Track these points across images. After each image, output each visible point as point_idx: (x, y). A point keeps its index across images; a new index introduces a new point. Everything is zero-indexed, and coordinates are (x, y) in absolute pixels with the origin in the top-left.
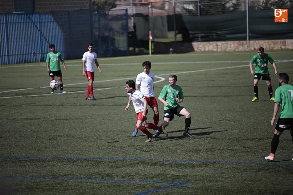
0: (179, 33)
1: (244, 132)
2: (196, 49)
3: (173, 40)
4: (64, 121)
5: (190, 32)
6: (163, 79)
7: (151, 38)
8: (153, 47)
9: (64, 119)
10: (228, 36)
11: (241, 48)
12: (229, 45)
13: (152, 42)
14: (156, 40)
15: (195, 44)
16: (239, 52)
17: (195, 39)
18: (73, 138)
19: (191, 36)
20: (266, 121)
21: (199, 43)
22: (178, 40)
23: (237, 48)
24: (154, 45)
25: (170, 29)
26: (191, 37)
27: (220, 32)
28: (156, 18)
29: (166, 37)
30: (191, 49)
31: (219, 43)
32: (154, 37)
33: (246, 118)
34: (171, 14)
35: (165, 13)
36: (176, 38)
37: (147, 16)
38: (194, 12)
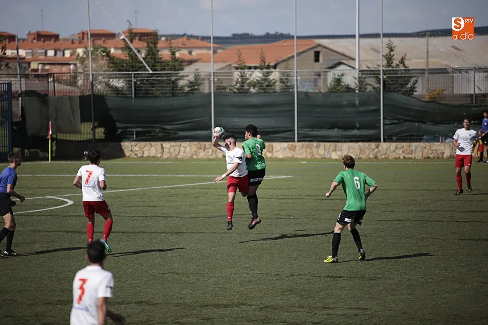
0: (100, 126)
1: (202, 294)
2: (127, 154)
3: (91, 137)
5: (118, 125)
6: (70, 202)
7: (51, 133)
8: (54, 148)
10: (181, 133)
11: (202, 155)
12: (182, 149)
13: (53, 139)
14: (61, 136)
15: (126, 145)
16: (198, 160)
17: (126, 136)
19: (120, 131)
20: (238, 275)
21: (134, 143)
22: (97, 137)
23: (196, 152)
24: (56, 144)
25: (84, 119)
27: (168, 127)
28: (61, 99)
29: (79, 132)
30: (120, 154)
31: (167, 145)
32: (57, 130)
33: (207, 271)
34: (87, 93)
35: (77, 92)
36: (94, 134)
37: (46, 95)
38: (124, 92)
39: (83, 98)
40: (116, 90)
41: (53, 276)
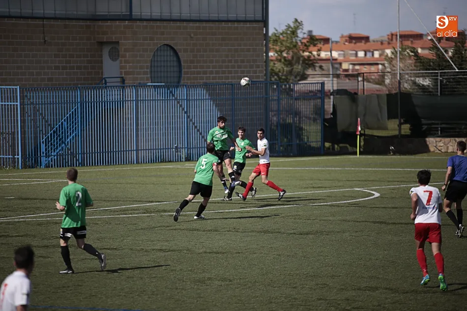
0: (406, 122)
2: (432, 149)
3: (397, 133)
4: (218, 255)
5: (424, 121)
6: (377, 195)
7: (360, 129)
8: (362, 144)
9: (217, 253)
13: (361, 135)
14: (368, 132)
15: (431, 141)
17: (432, 133)
18: (230, 283)
19: (425, 127)
21: (438, 139)
22: (403, 132)
24: (364, 140)
25: (391, 116)
26: (424, 129)
28: (369, 97)
29: (385, 129)
30: (425, 149)
32: (365, 126)
34: (394, 92)
35: (384, 91)
36: (400, 130)
37: (356, 94)
38: (431, 90)
39: (390, 96)
40: (423, 88)
41: (361, 264)
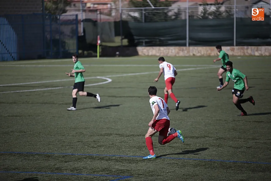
0: (125, 38)
2: (140, 53)
4: (17, 117)
5: (135, 37)
6: (110, 80)
7: (99, 42)
9: (16, 116)
10: (170, 42)
11: (181, 54)
12: (170, 51)
13: (100, 45)
14: (104, 44)
15: (140, 49)
16: (179, 57)
17: (140, 44)
18: (25, 134)
19: (136, 41)
21: (143, 48)
22: (123, 44)
23: (178, 53)
24: (102, 48)
25: (117, 34)
27: (162, 39)
28: (104, 23)
29: (113, 42)
30: (136, 54)
31: (162, 48)
33: (186, 118)
34: (118, 20)
35: (111, 19)
36: (122, 42)
37: (96, 21)
38: (139, 19)
39: (115, 23)
40: (135, 18)
41: (102, 121)
